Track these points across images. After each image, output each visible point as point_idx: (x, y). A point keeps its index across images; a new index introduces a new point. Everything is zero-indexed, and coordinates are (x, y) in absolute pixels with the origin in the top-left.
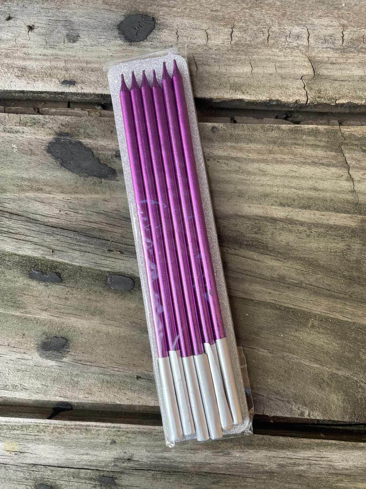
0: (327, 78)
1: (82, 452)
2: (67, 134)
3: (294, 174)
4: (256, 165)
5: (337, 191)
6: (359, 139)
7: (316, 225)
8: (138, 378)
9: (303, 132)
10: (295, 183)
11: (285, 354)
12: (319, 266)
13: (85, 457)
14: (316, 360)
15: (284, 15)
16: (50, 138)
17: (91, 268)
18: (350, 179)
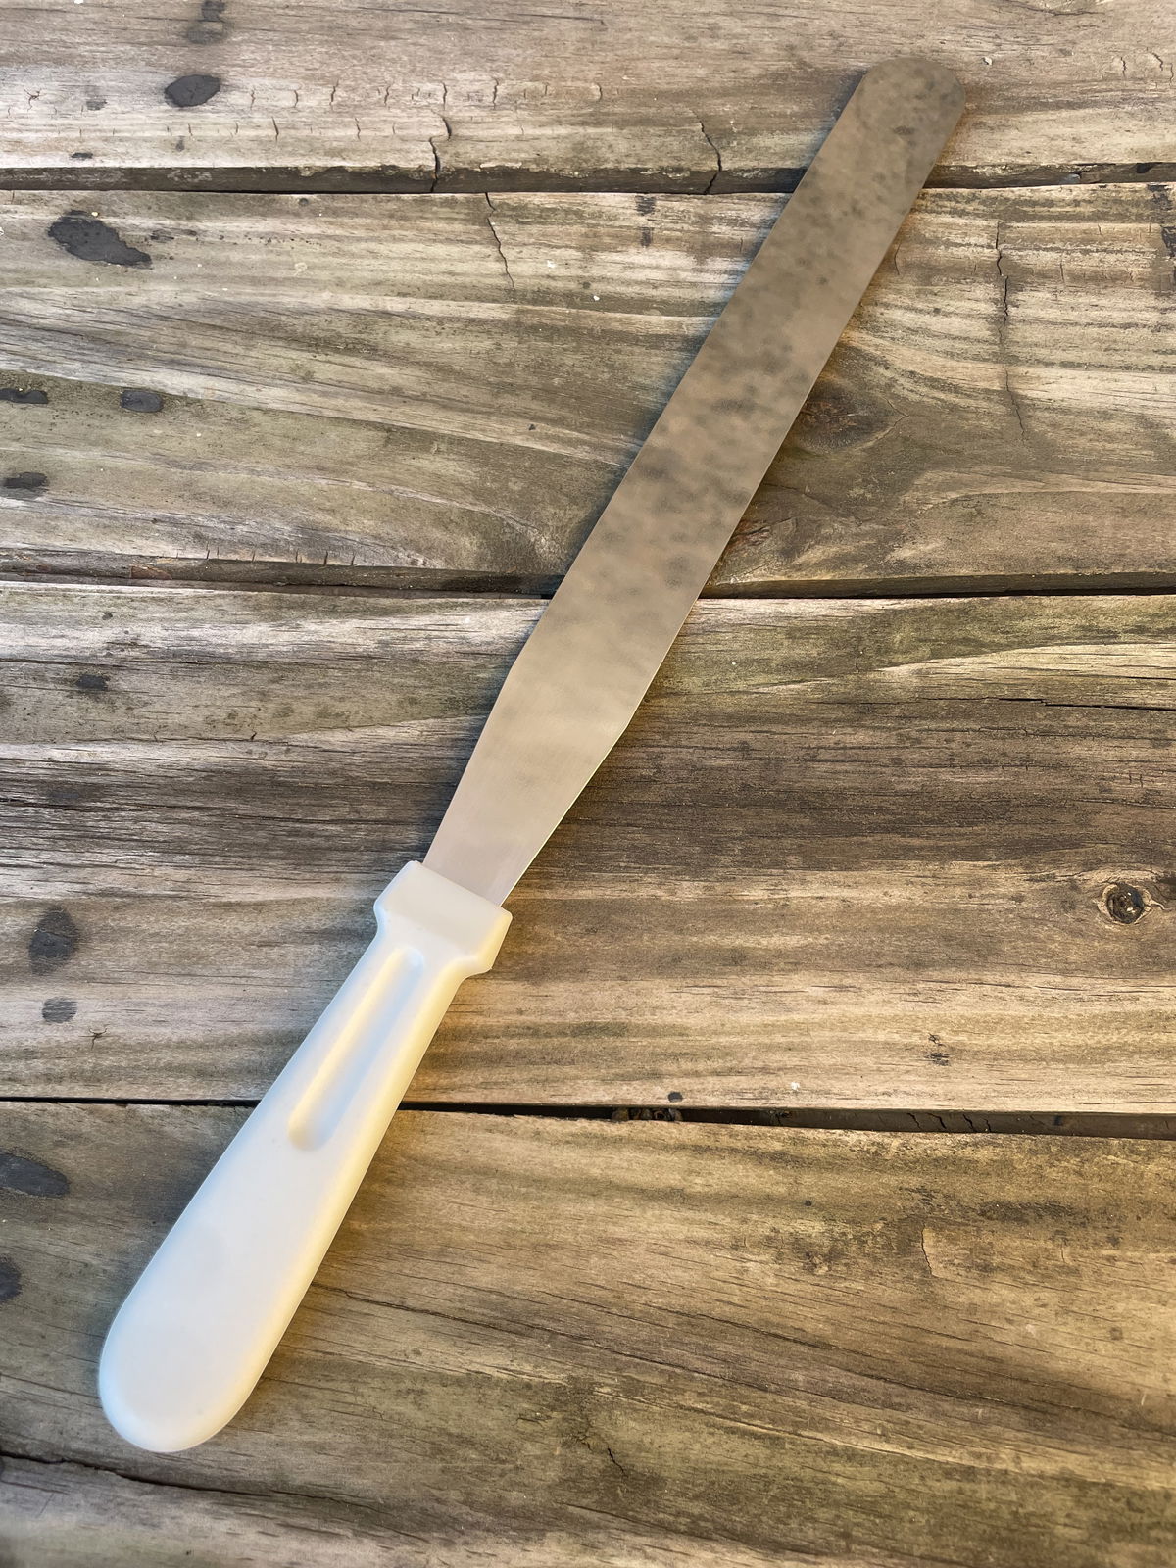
0: (468, 139)
1: (54, 632)
2: (81, 212)
3: (419, 255)
4: (363, 245)
5: (482, 276)
6: (514, 209)
7: (450, 319)
8: (155, 521)
9: (433, 202)
10: (420, 266)
11: (393, 487)
12: (452, 372)
13: (58, 642)
14: (441, 494)
15: (412, 71)
16: (55, 218)
17: (97, 384)
18: (502, 259)
